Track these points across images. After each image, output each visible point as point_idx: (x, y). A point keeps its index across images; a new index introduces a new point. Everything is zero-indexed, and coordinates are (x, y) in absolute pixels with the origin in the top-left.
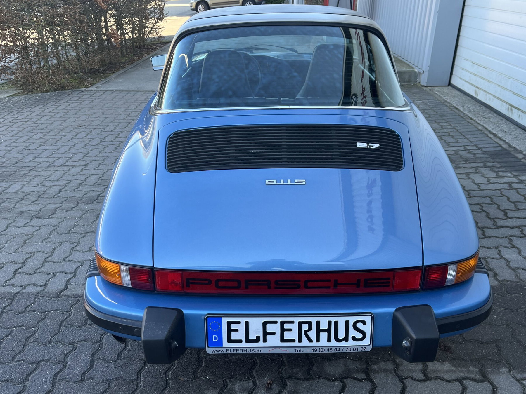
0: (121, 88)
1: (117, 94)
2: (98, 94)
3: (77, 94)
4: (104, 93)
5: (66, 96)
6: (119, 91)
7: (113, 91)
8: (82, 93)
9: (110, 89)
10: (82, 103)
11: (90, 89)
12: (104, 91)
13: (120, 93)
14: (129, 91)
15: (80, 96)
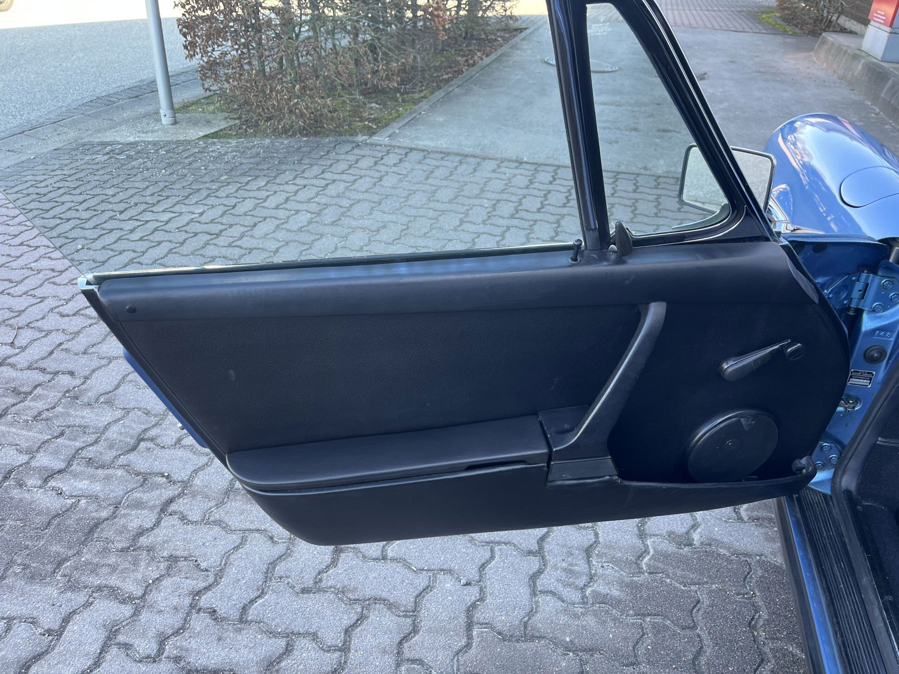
0: (442, 144)
1: (435, 163)
2: (392, 159)
3: (347, 153)
4: (406, 154)
5: (321, 157)
6: (441, 153)
7: (426, 152)
8: (357, 151)
9: (421, 144)
10: (356, 185)
11: (376, 139)
12: (405, 148)
13: (442, 159)
14: (463, 155)
15: (352, 158)
